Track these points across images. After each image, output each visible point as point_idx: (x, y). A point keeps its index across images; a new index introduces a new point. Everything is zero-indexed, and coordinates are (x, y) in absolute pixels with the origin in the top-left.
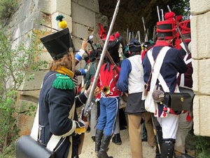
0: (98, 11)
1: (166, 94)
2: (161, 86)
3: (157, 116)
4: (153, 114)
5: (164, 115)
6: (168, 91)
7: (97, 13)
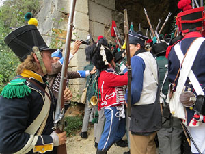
0: (114, 8)
1: (199, 97)
2: (192, 86)
3: (185, 123)
4: (181, 120)
5: (194, 124)
6: (203, 94)
7: (113, 10)
